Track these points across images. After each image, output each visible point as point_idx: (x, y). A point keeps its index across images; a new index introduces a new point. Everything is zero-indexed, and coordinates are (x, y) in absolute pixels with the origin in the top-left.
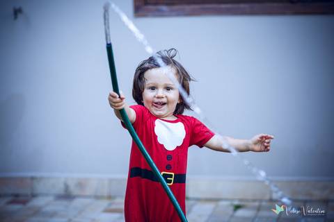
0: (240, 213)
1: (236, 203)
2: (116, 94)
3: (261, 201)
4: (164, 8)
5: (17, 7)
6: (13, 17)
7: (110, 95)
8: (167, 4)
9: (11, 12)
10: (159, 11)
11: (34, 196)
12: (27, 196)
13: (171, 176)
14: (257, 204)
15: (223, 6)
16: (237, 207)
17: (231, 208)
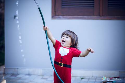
0: (83, 80)
1: (82, 77)
3: (89, 77)
4: (61, 17)
5: (15, 15)
6: (14, 18)
8: (62, 16)
9: (13, 16)
10: (59, 17)
11: (18, 74)
12: (16, 74)
13: (62, 64)
14: (88, 78)
15: (79, 17)
16: (82, 78)
17: (80, 79)
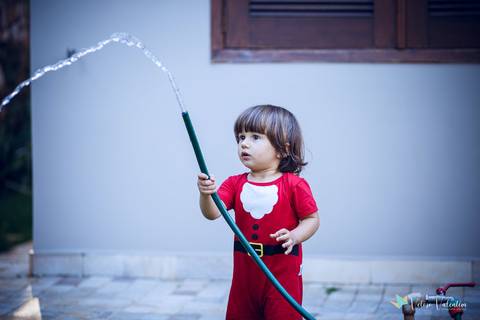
0: (334, 296)
1: (330, 286)
2: (204, 175)
4: (247, 53)
7: (200, 178)
8: (251, 49)
10: (240, 56)
11: (85, 277)
13: (259, 247)
14: (354, 288)
16: (331, 291)
17: (323, 291)
